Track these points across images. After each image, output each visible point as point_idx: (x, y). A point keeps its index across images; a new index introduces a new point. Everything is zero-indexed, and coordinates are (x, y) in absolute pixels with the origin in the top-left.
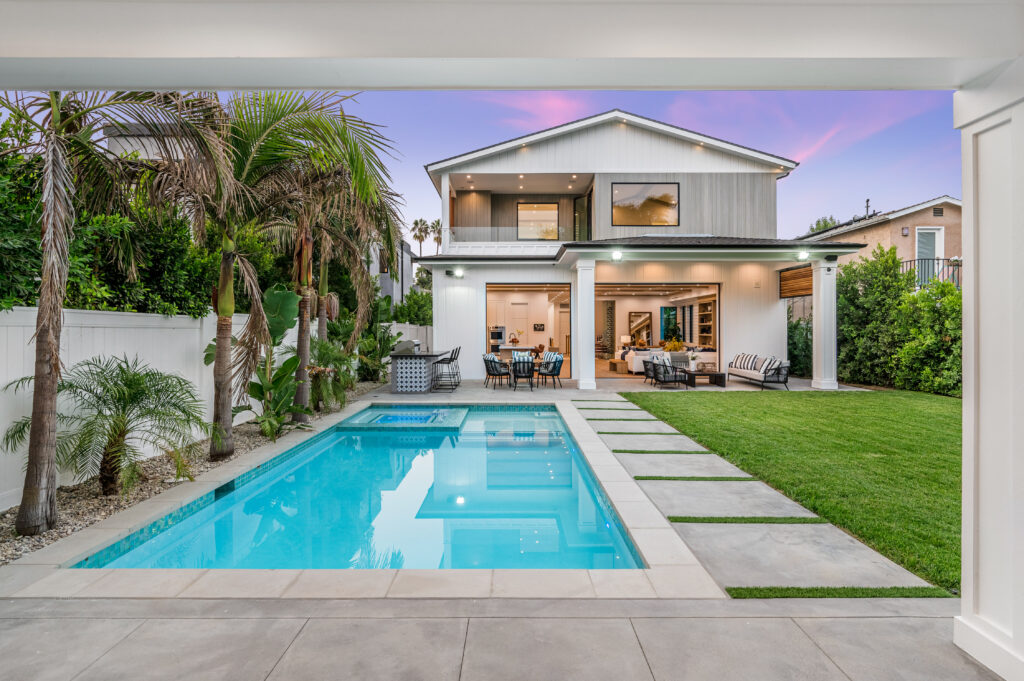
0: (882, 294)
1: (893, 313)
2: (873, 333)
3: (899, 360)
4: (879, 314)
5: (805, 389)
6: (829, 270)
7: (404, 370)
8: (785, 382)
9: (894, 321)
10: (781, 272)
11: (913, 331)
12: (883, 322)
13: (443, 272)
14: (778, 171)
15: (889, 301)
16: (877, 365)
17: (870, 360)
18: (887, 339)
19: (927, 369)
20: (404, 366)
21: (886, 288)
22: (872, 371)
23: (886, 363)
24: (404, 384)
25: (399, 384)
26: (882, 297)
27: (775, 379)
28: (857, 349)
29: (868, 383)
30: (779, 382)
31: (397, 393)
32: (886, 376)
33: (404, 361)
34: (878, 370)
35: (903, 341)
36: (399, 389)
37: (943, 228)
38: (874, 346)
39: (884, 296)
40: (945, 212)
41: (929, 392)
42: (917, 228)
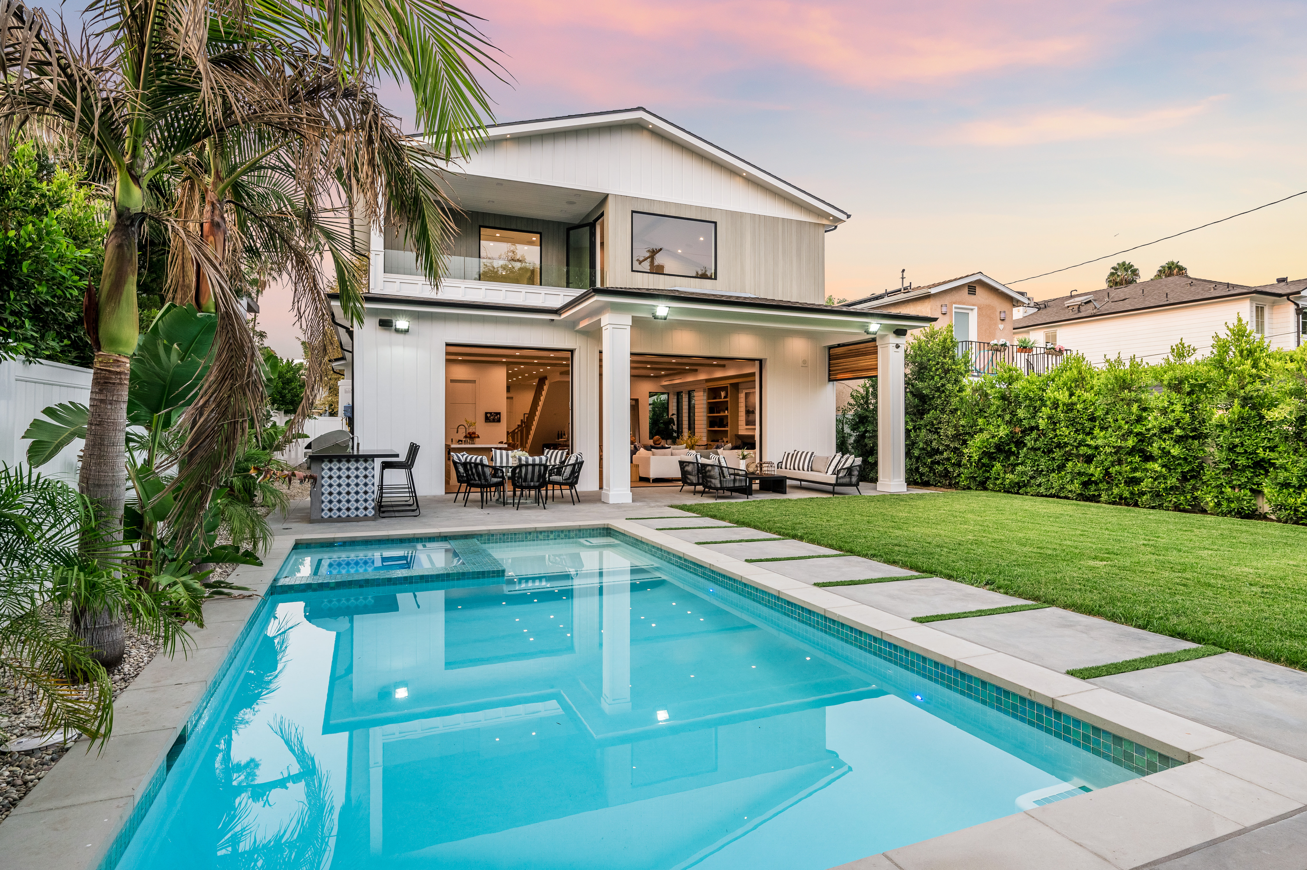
0: (941, 379)
1: (955, 401)
2: (933, 425)
4: (939, 401)
5: (873, 493)
6: (898, 346)
7: (335, 481)
8: (857, 485)
9: (956, 410)
10: (830, 348)
11: (981, 421)
12: (943, 411)
13: (377, 321)
14: (825, 222)
15: (949, 386)
16: (938, 463)
17: (931, 457)
18: (951, 432)
19: (998, 466)
20: (335, 473)
21: (947, 371)
22: (931, 469)
23: (949, 459)
24: (335, 506)
25: (326, 506)
26: (942, 382)
27: (847, 480)
29: (926, 484)
30: (850, 485)
31: (322, 520)
32: (946, 474)
33: (335, 465)
34: (940, 468)
35: (970, 434)
36: (326, 514)
37: (976, 308)
38: (935, 439)
39: (944, 381)
40: (979, 290)
41: (1000, 491)
42: (954, 306)
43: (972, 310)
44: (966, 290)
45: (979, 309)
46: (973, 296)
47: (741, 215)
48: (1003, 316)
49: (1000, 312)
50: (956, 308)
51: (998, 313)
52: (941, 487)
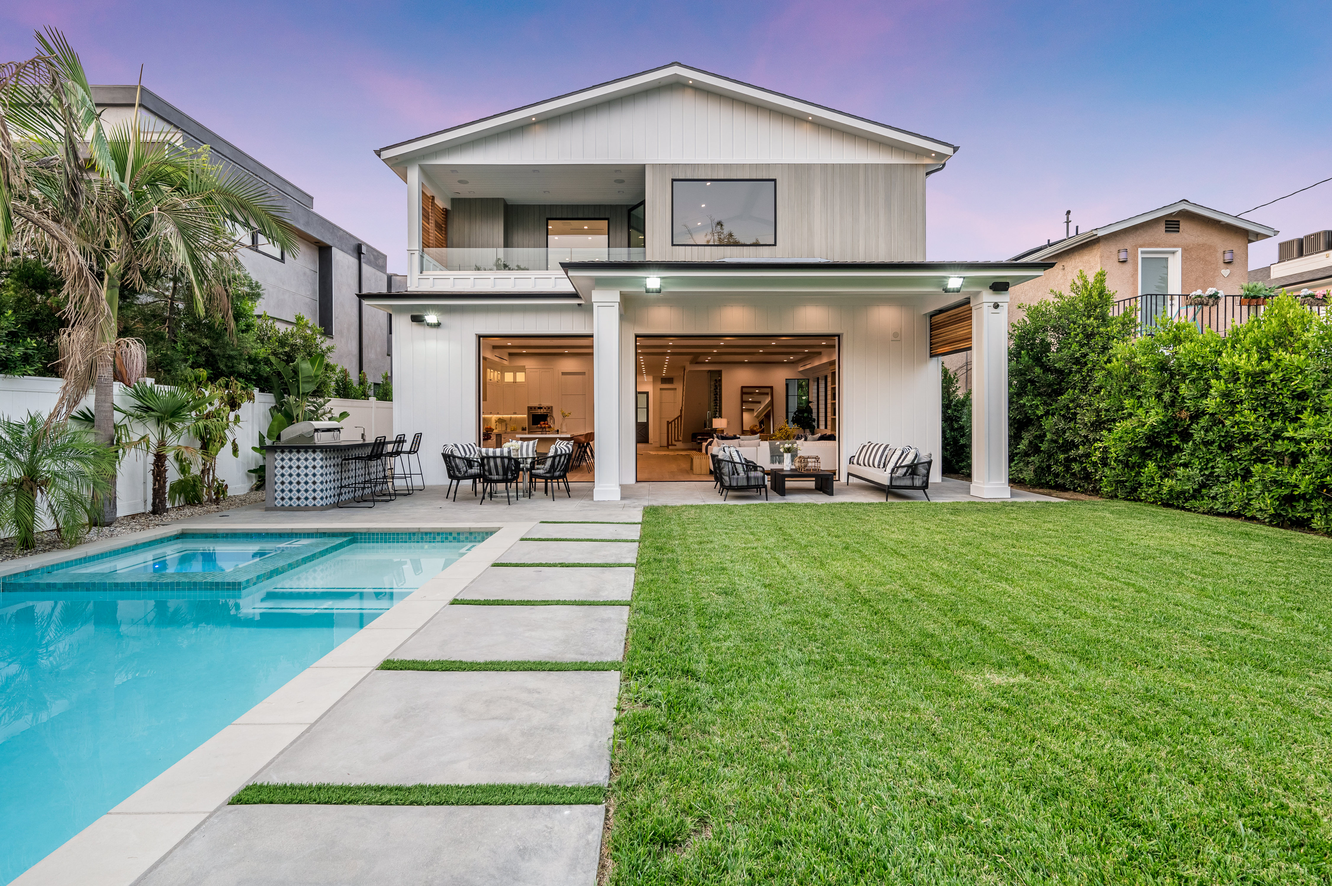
0: (1082, 346)
1: (1099, 375)
2: (1069, 409)
3: (1106, 450)
4: (1077, 377)
6: (996, 306)
7: (287, 471)
8: (924, 487)
9: (1101, 387)
10: (932, 315)
11: (1128, 403)
12: (1084, 390)
13: (408, 318)
14: (927, 161)
15: (1092, 356)
16: (1075, 460)
17: (1066, 451)
18: (1089, 418)
19: (1151, 466)
20: (286, 463)
21: (1089, 336)
22: (1068, 469)
23: (1088, 455)
24: (287, 495)
26: (1083, 350)
28: (1045, 435)
29: (1062, 488)
31: (275, 508)
32: (1087, 477)
33: (287, 456)
34: (1076, 467)
35: (1114, 421)
36: (279, 503)
37: (1180, 250)
38: (1069, 428)
39: (1085, 350)
40: (1183, 225)
41: (1154, 503)
42: (1140, 250)
43: (1174, 253)
44: (1162, 227)
45: (1185, 250)
46: (1174, 235)
47: (809, 167)
48: (1228, 257)
49: (1224, 253)
50: (1142, 252)
51: (1220, 255)
52: (1082, 492)
